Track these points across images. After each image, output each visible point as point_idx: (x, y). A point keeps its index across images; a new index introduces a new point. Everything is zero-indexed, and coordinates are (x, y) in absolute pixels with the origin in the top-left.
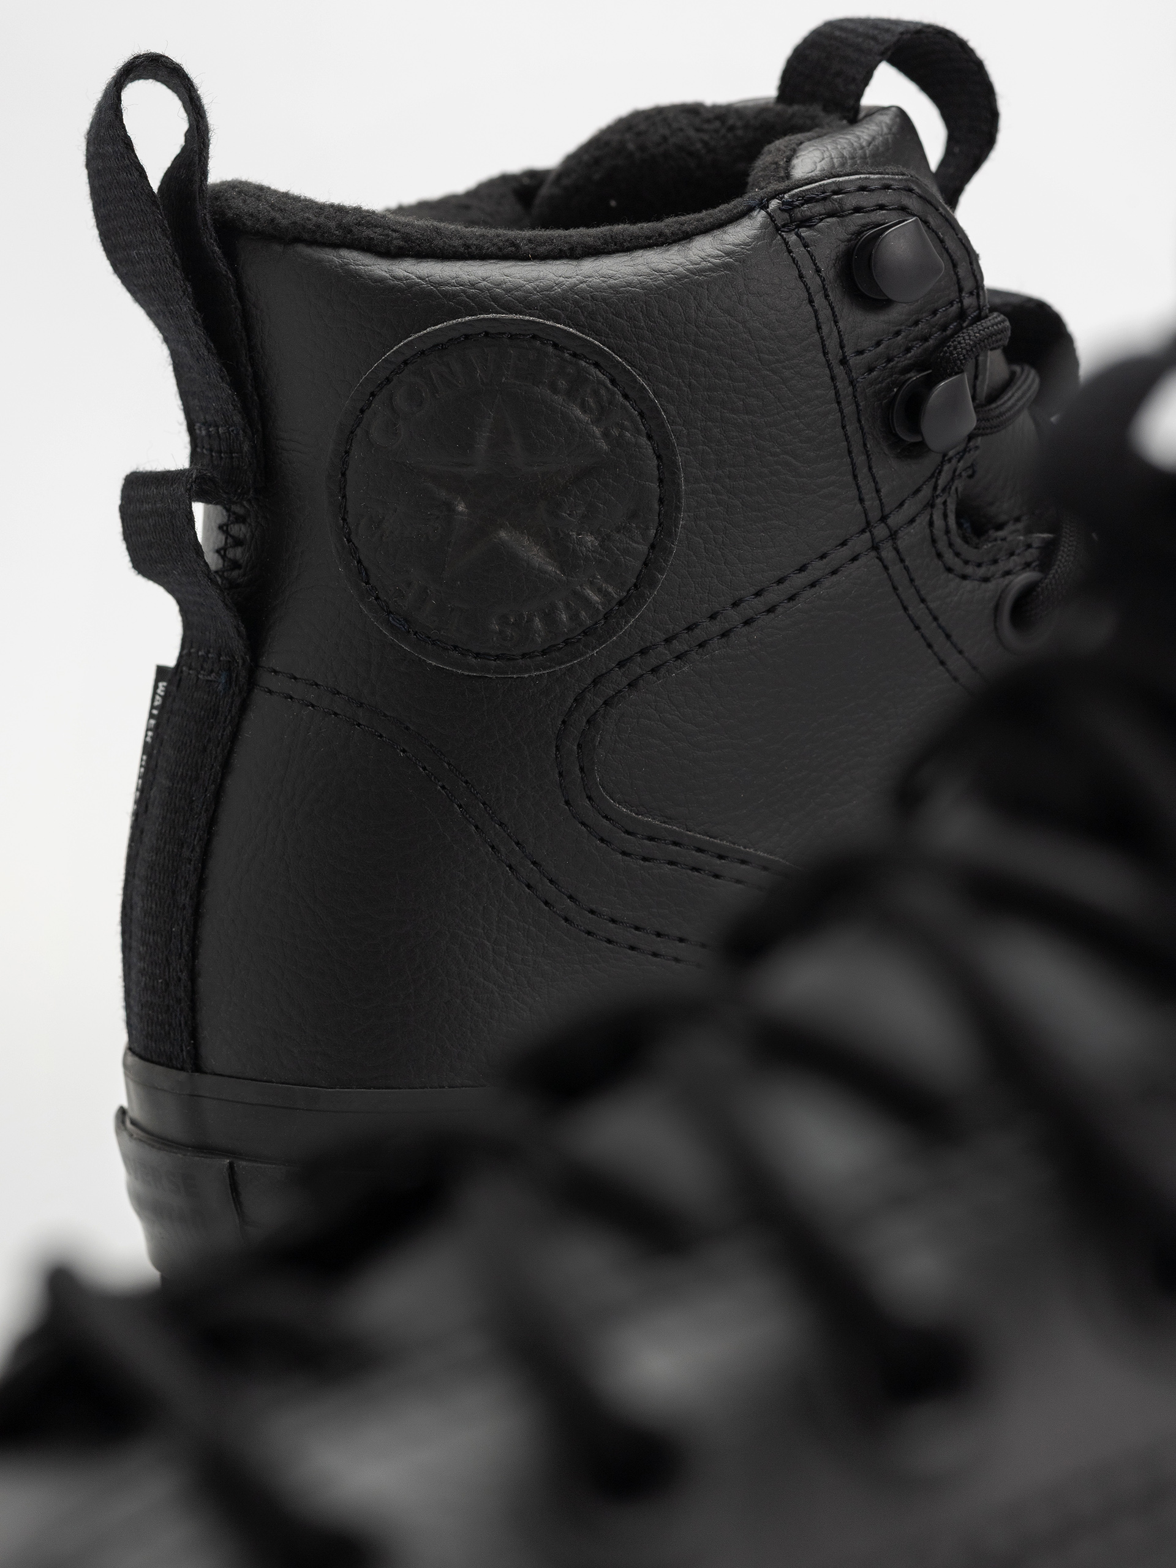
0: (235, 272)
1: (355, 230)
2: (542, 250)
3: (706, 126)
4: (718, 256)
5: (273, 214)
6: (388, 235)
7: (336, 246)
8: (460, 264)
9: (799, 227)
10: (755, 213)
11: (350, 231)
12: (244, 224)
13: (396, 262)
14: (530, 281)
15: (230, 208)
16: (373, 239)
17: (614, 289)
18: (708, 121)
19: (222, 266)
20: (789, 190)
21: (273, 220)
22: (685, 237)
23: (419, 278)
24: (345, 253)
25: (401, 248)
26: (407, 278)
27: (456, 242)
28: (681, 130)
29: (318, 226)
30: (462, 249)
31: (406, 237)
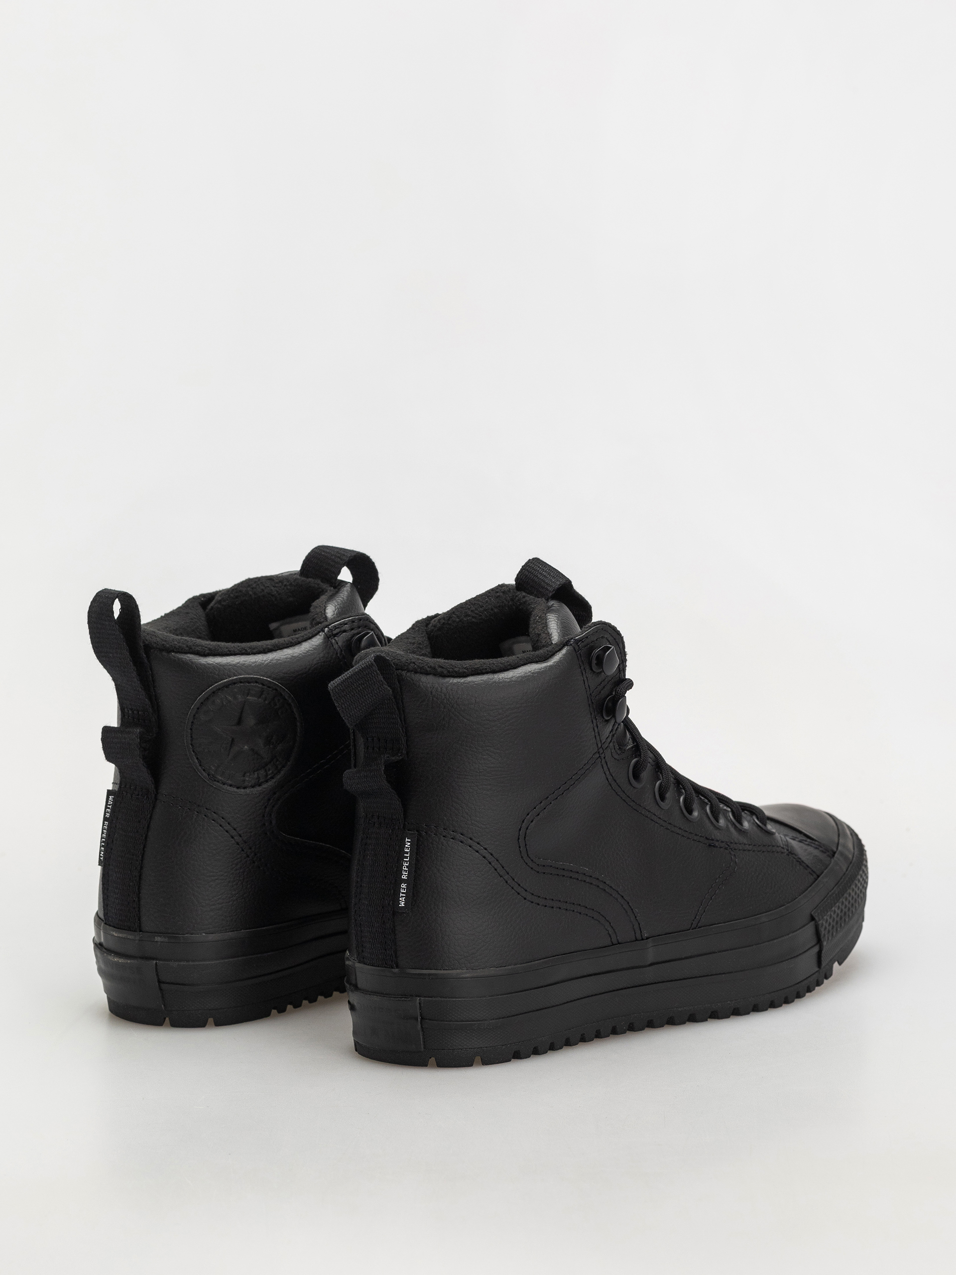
0: (149, 662)
1: (193, 647)
2: (255, 651)
3: (277, 585)
4: (311, 650)
5: (163, 643)
6: (204, 649)
7: (186, 653)
8: (228, 658)
9: (334, 637)
10: (321, 634)
11: (191, 648)
12: (153, 646)
13: (207, 658)
14: (253, 663)
15: (147, 640)
16: (199, 651)
17: (281, 664)
18: (277, 583)
19: (146, 660)
20: (330, 625)
21: (163, 645)
22: (299, 643)
23: (216, 664)
24: (189, 655)
25: (208, 653)
26: (212, 664)
27: (226, 650)
28: (268, 587)
29: (180, 647)
30: (228, 652)
31: (210, 649)
